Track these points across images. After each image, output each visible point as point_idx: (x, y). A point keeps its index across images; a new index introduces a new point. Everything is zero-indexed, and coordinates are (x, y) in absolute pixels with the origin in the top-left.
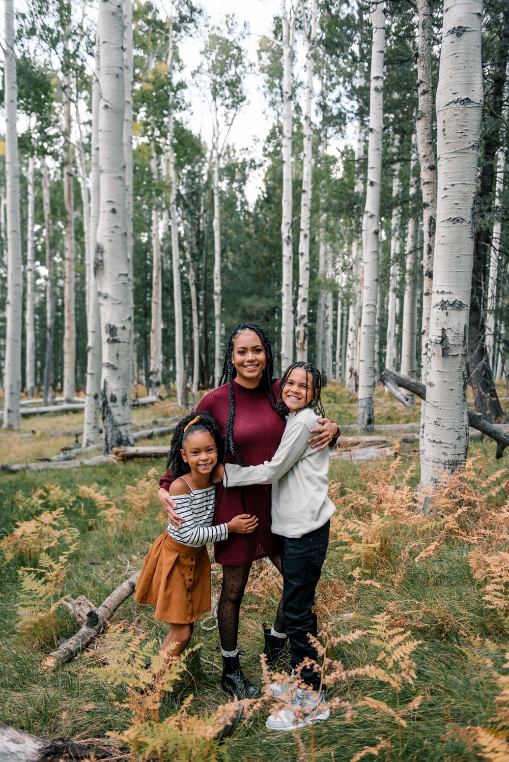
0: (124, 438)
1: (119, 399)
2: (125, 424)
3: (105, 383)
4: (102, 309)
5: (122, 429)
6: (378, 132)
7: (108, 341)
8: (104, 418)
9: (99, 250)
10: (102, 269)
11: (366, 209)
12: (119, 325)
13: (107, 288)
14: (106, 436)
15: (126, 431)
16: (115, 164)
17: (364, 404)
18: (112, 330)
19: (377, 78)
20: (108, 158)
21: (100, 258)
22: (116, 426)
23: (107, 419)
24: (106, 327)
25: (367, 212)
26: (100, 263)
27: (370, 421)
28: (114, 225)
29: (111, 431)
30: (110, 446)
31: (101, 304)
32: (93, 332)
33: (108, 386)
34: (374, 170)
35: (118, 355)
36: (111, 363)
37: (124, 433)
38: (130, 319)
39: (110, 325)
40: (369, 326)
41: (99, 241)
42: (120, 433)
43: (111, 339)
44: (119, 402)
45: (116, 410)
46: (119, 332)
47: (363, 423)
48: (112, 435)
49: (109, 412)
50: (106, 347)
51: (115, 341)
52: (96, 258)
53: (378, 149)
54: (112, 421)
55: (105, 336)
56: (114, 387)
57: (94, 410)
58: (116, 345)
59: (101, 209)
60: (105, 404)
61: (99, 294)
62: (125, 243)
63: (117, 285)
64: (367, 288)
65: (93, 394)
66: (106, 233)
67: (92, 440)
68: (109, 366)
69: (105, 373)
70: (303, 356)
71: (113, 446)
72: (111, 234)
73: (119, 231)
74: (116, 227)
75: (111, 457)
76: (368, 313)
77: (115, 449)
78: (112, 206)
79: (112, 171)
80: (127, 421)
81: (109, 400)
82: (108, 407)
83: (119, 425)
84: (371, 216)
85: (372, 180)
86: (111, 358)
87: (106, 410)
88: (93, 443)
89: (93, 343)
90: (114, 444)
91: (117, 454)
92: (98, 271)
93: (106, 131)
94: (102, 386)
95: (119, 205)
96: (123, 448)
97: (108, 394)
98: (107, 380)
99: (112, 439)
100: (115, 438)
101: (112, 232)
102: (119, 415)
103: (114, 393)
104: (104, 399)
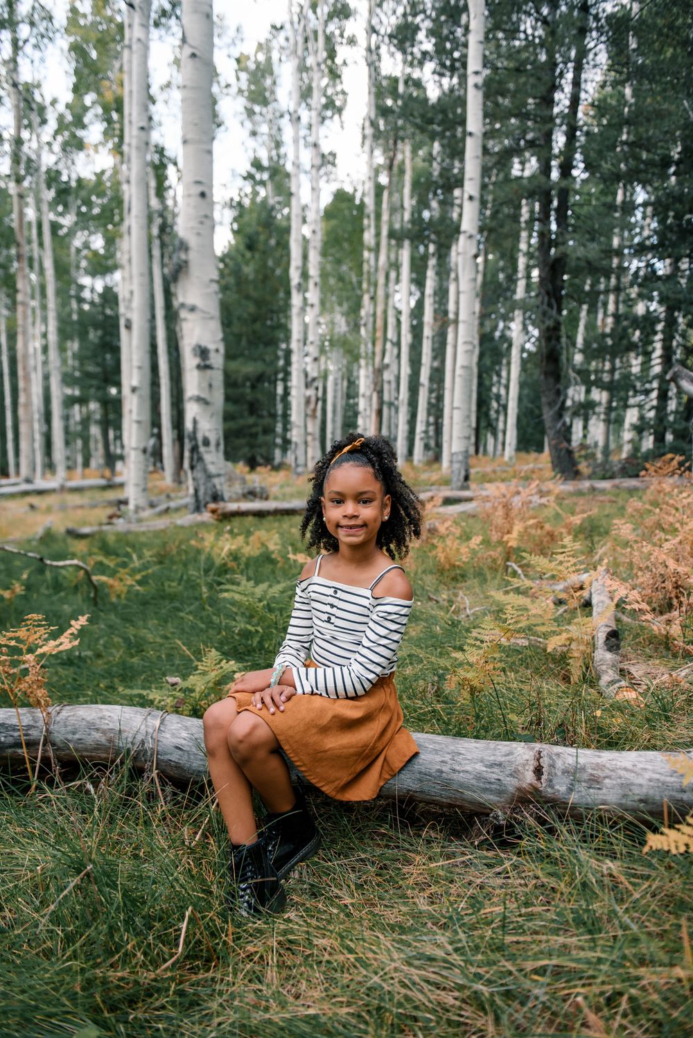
0: (220, 493)
1: (213, 442)
2: (219, 475)
3: (195, 422)
4: (186, 326)
6: (476, 138)
7: (199, 367)
8: (194, 467)
9: (183, 246)
10: (186, 273)
12: (211, 347)
13: (195, 297)
14: (196, 491)
15: (221, 484)
16: (204, 132)
17: (460, 458)
18: (203, 353)
19: (477, 73)
20: (196, 125)
21: (183, 256)
22: (209, 477)
23: (199, 467)
24: (194, 350)
25: (465, 232)
26: (183, 264)
27: (467, 478)
28: (202, 213)
29: (204, 484)
30: (203, 503)
31: (184, 320)
33: (200, 426)
34: (472, 182)
35: (210, 386)
36: (203, 395)
37: (218, 487)
39: (201, 346)
40: (467, 367)
41: (182, 234)
42: (214, 486)
43: (202, 364)
44: (212, 447)
45: (210, 456)
46: (212, 355)
47: (458, 480)
48: (206, 490)
49: (200, 459)
50: (194, 376)
51: (208, 367)
52: (178, 258)
53: (478, 157)
54: (205, 470)
55: (192, 361)
56: (207, 428)
58: (209, 372)
60: (195, 449)
61: (182, 306)
63: (206, 294)
66: (193, 224)
67: (141, 505)
68: (199, 399)
69: (194, 407)
70: (314, 425)
71: (207, 503)
72: (200, 226)
73: (208, 223)
74: (207, 217)
75: (206, 516)
77: (210, 506)
78: (200, 189)
79: (200, 142)
80: (218, 472)
81: (200, 443)
82: (198, 453)
83: (213, 476)
84: (470, 237)
85: (472, 194)
86: (200, 387)
87: (195, 457)
90: (208, 499)
91: (213, 512)
92: (181, 276)
93: (193, 88)
94: (190, 425)
95: (209, 187)
96: (221, 505)
97: (200, 437)
98: (198, 418)
99: (205, 493)
100: (210, 492)
101: (202, 223)
102: (213, 463)
103: (207, 434)
104: (193, 443)
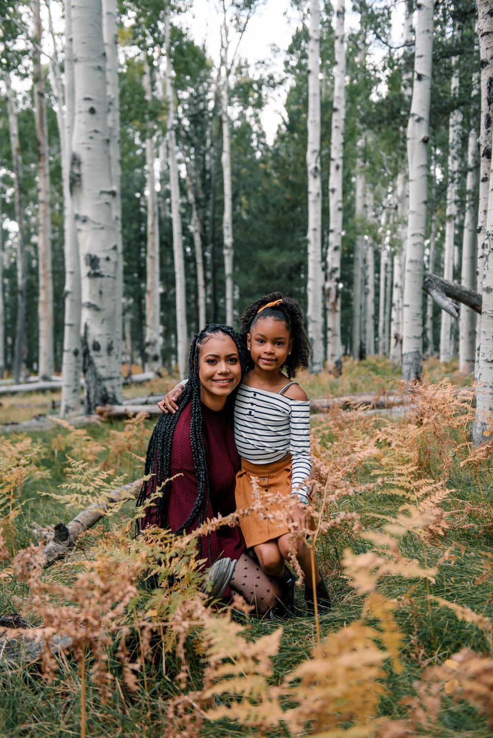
0: (111, 396)
1: (103, 347)
2: (111, 378)
3: (86, 328)
4: (81, 236)
5: (107, 384)
6: (428, 9)
7: (89, 275)
8: (85, 371)
9: (76, 161)
10: (80, 186)
11: (412, 111)
12: (101, 255)
13: (87, 208)
14: (88, 393)
15: (113, 387)
16: (92, 50)
17: (410, 359)
18: (93, 261)
20: (84, 43)
21: (76, 171)
22: (99, 380)
23: (89, 371)
24: (86, 259)
25: (413, 115)
26: (77, 178)
28: (93, 129)
29: (95, 387)
30: (93, 405)
31: (79, 230)
32: (72, 273)
33: (90, 331)
34: (422, 59)
35: (101, 293)
36: (93, 302)
37: (109, 390)
38: (115, 248)
39: (90, 256)
40: (416, 261)
41: (75, 149)
42: (105, 389)
43: (92, 272)
44: (103, 351)
45: (100, 361)
46: (102, 263)
48: (96, 392)
49: (91, 363)
50: (86, 283)
51: (97, 275)
52: (72, 172)
53: (428, 31)
54: (95, 374)
55: (85, 269)
56: (97, 333)
57: (74, 370)
58: (99, 280)
59: (77, 109)
60: (86, 353)
61: (77, 217)
62: (106, 152)
63: (98, 205)
64: (413, 212)
65: (73, 349)
66: (84, 139)
67: (72, 406)
68: (90, 306)
69: (86, 314)
71: (97, 405)
72: (90, 141)
73: (99, 137)
74: (96, 131)
75: (95, 418)
76: (415, 245)
77: (99, 408)
78: (90, 105)
79: (89, 59)
80: (113, 375)
81: (90, 348)
82: (89, 357)
83: (104, 379)
84: (419, 120)
85: (420, 72)
86: (92, 296)
87: (87, 361)
88: (73, 409)
89: (72, 287)
90: (97, 402)
91: (101, 414)
92: (75, 189)
93: (80, 7)
94: (82, 331)
95: (99, 103)
96: (108, 407)
97: (90, 342)
98: (88, 324)
99: (95, 396)
100: (99, 395)
101: (91, 138)
102: (103, 367)
103: (97, 339)
104: (85, 347)
